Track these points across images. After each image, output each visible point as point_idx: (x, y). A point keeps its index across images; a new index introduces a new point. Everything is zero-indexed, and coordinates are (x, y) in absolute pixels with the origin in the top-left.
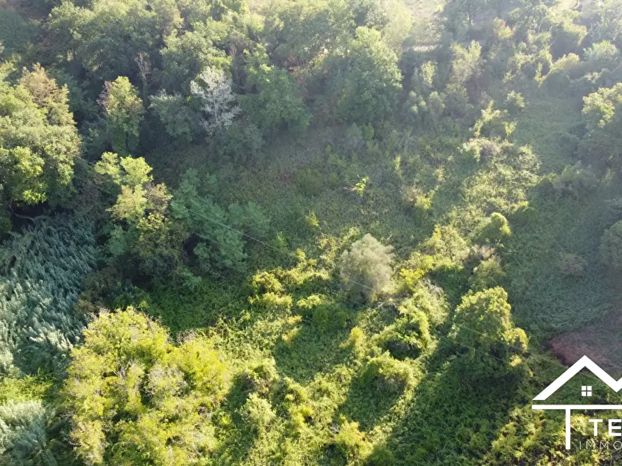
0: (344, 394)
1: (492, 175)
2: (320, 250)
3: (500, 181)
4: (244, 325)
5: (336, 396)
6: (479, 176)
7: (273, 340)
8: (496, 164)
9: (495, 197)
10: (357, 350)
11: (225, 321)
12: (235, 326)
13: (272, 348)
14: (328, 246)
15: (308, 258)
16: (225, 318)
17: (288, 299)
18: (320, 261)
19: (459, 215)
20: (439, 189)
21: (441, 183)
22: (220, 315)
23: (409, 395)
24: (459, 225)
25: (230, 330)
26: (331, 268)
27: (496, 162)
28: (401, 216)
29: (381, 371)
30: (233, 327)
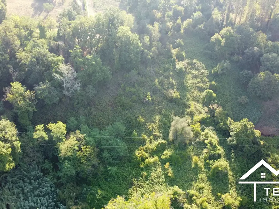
0: (209, 185)
1: (191, 75)
2: (151, 131)
3: (195, 77)
4: (147, 179)
5: (207, 188)
6: (187, 77)
7: (163, 178)
8: (189, 70)
9: (198, 83)
10: (200, 165)
11: (137, 181)
12: (143, 181)
13: (165, 182)
14: (153, 128)
15: (148, 137)
16: (136, 179)
17: (156, 158)
18: (155, 136)
19: (190, 95)
20: (176, 87)
21: (175, 85)
22: (133, 179)
23: (230, 173)
24: (193, 100)
25: (142, 184)
26: (161, 137)
27: (189, 69)
28: (170, 104)
29: (220, 169)
30: (142, 181)
